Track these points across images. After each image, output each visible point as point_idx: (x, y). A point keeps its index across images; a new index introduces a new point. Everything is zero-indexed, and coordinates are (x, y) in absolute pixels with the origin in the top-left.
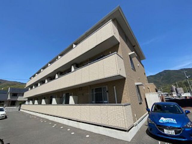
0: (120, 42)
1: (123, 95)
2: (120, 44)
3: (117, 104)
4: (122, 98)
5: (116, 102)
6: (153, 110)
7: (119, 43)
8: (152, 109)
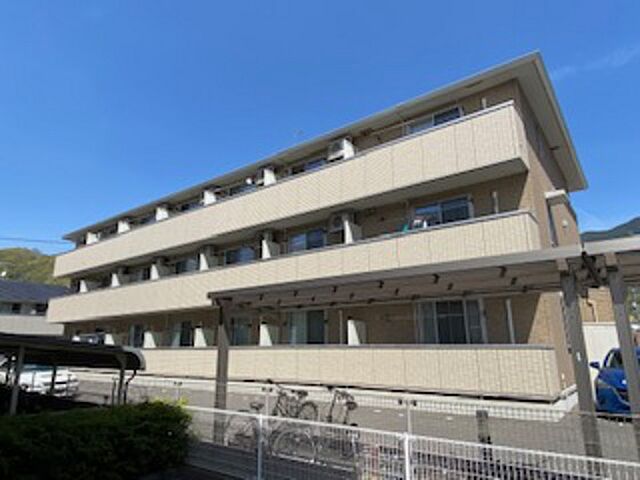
0: (529, 167)
1: (534, 328)
2: (530, 175)
3: (513, 345)
4: (532, 334)
5: (513, 340)
6: (608, 364)
7: (527, 172)
8: (605, 364)
